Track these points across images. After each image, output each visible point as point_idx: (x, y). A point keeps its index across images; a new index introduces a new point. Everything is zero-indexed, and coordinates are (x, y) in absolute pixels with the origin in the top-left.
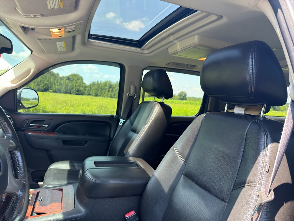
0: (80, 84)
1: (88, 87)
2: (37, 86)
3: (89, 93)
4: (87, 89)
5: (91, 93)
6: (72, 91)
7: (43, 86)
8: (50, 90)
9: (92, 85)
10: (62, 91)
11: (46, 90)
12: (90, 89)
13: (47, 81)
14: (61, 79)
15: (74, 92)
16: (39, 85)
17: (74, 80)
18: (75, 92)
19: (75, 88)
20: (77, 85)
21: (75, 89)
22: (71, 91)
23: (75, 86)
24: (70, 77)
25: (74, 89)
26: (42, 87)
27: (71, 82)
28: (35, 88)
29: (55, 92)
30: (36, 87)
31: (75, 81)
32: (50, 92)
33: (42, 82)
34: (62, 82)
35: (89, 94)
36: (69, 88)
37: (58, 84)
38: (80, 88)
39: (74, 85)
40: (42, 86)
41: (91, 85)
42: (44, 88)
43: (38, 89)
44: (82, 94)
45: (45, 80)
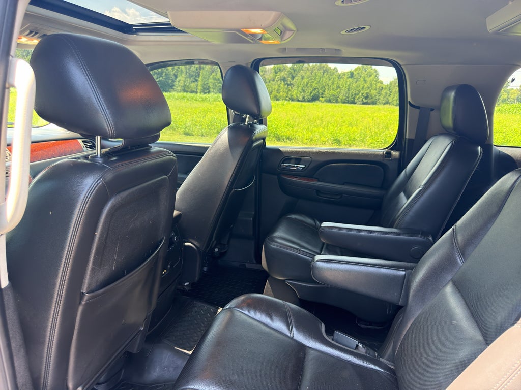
0: (371, 85)
1: (385, 89)
2: (301, 92)
3: (387, 99)
4: (383, 92)
5: (390, 99)
6: (357, 97)
7: (311, 93)
8: (321, 99)
9: (393, 85)
10: (339, 100)
11: (314, 99)
12: (388, 92)
13: (317, 84)
14: (340, 77)
15: (360, 99)
16: (304, 91)
17: (361, 76)
18: (362, 100)
19: (362, 92)
20: (366, 86)
21: (362, 94)
22: (354, 98)
23: (363, 88)
24: (355, 73)
25: (360, 94)
26: (309, 94)
27: (356, 82)
28: (298, 96)
29: (329, 101)
30: (300, 95)
31: (362, 79)
32: (321, 101)
33: (309, 85)
34: (341, 82)
35: (387, 103)
36: (352, 93)
37: (335, 86)
38: (370, 91)
39: (362, 86)
40: (308, 92)
41: (391, 84)
42: (312, 94)
43: (304, 98)
44: (374, 103)
45: (313, 82)
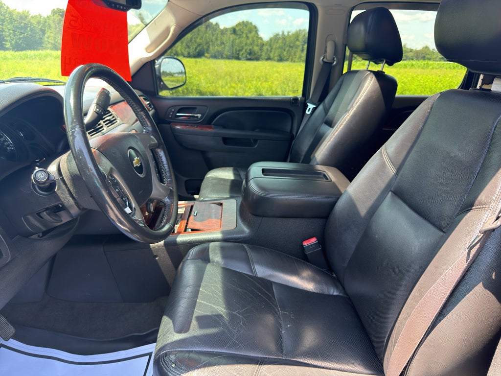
0: (253, 41)
1: (266, 45)
2: (186, 48)
3: (269, 55)
4: (265, 48)
5: (272, 55)
6: (241, 53)
7: (196, 48)
8: (206, 55)
9: (273, 41)
10: (224, 56)
11: (199, 55)
12: (269, 49)
13: (200, 39)
14: (224, 32)
15: (244, 55)
16: (188, 47)
17: (243, 32)
18: (246, 56)
19: (245, 48)
20: (248, 42)
21: (246, 50)
22: (238, 54)
23: (246, 44)
24: (237, 29)
25: (244, 51)
26: (193, 50)
27: (239, 38)
28: (183, 51)
29: (215, 57)
30: (185, 50)
31: (244, 35)
32: (206, 57)
33: (193, 40)
34: (225, 38)
35: (269, 59)
36: (236, 49)
37: (219, 42)
38: (253, 47)
39: (244, 42)
40: (193, 48)
41: (271, 39)
42: (197, 50)
43: (189, 53)
44: (257, 59)
45: (197, 37)
